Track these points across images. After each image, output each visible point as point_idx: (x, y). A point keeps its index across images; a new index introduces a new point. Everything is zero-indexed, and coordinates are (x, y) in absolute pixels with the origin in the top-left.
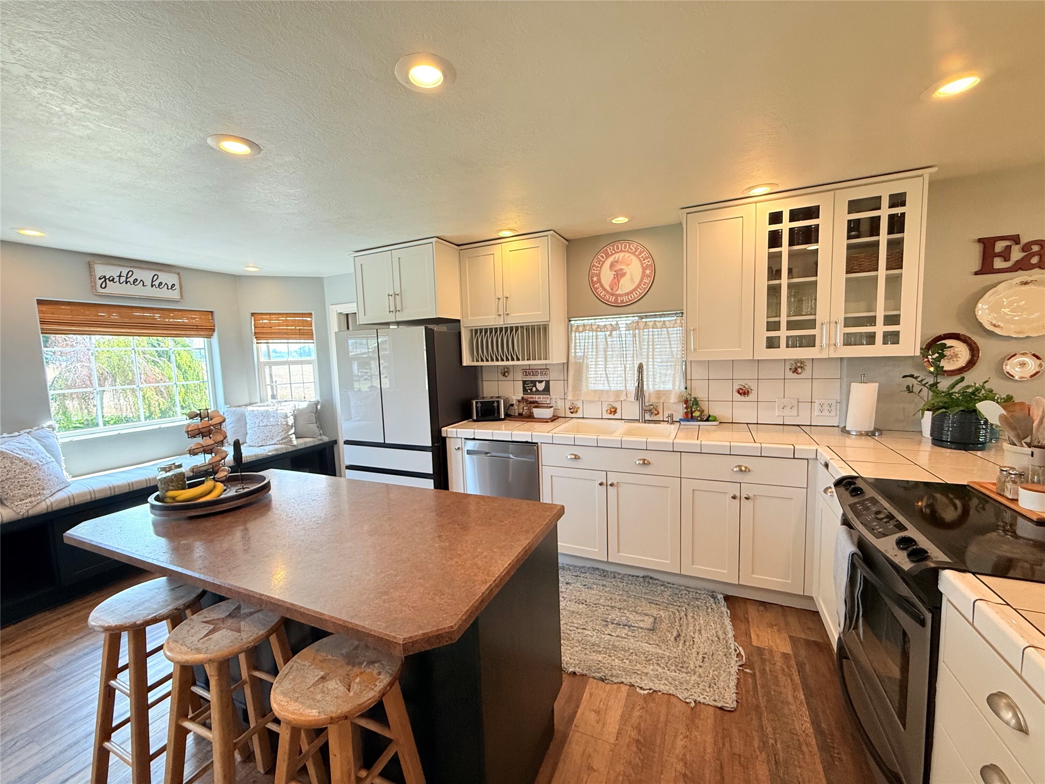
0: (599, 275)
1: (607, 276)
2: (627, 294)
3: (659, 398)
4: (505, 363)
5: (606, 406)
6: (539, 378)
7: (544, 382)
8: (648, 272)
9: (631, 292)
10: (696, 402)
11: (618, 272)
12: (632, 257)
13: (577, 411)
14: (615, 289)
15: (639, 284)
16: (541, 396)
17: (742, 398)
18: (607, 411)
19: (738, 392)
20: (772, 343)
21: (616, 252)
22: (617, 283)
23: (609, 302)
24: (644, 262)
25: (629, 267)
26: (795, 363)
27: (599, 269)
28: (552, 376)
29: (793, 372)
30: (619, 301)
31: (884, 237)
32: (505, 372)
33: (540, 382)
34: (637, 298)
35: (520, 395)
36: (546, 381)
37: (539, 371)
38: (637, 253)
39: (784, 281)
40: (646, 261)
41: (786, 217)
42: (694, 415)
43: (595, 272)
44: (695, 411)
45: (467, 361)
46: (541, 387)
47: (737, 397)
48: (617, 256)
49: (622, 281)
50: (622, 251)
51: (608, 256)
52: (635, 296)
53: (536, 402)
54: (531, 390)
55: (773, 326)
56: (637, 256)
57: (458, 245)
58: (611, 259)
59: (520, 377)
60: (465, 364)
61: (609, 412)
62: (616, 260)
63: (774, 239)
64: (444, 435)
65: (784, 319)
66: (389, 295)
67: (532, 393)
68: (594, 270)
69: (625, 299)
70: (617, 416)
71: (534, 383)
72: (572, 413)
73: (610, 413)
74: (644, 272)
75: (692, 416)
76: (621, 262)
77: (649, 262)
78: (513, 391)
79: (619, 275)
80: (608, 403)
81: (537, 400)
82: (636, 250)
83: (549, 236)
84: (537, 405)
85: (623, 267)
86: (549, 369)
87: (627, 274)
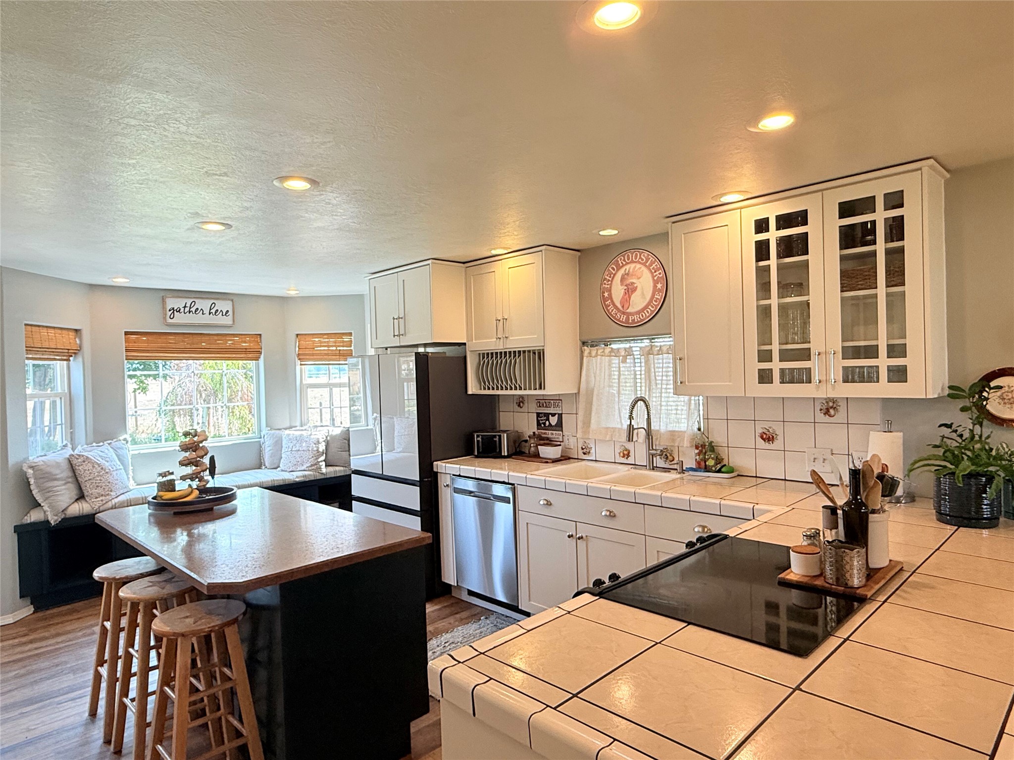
0: (610, 290)
1: (618, 291)
2: (638, 313)
3: (673, 440)
4: (518, 392)
5: (619, 447)
6: (551, 411)
7: (557, 415)
8: (659, 286)
9: (643, 310)
10: (712, 448)
11: (630, 287)
12: (643, 268)
13: (589, 452)
14: (626, 306)
15: (651, 300)
16: (554, 432)
17: (766, 445)
18: (620, 453)
19: (762, 437)
20: (765, 377)
21: (627, 263)
22: (628, 299)
23: (620, 321)
24: (655, 274)
25: (641, 280)
26: (827, 402)
27: (610, 282)
28: (565, 408)
29: (824, 414)
30: (630, 321)
31: (881, 247)
32: (521, 401)
33: (553, 415)
34: (649, 316)
35: (534, 428)
36: (558, 414)
37: (552, 401)
38: (647, 264)
39: (774, 301)
40: (657, 273)
41: (772, 224)
42: (707, 463)
43: (606, 286)
44: (708, 459)
45: (473, 388)
46: (554, 420)
47: (761, 443)
48: (627, 267)
49: (633, 297)
50: (632, 262)
51: (619, 268)
52: (647, 315)
53: (548, 439)
54: (544, 424)
55: (765, 356)
56: (648, 268)
57: (464, 263)
58: (622, 272)
59: (533, 408)
60: (470, 392)
61: (622, 455)
62: (627, 272)
63: (762, 250)
64: (435, 470)
65: (775, 348)
66: (394, 319)
67: (545, 428)
68: (605, 284)
69: (636, 318)
70: (631, 460)
71: (547, 415)
72: (584, 454)
73: (623, 457)
74: (655, 286)
75: (706, 465)
76: (632, 275)
77: (660, 274)
78: (527, 425)
79: (630, 290)
80: (621, 444)
81: (550, 436)
82: (647, 260)
83: (543, 252)
84: (549, 442)
85: (634, 281)
86: (561, 400)
87: (638, 289)
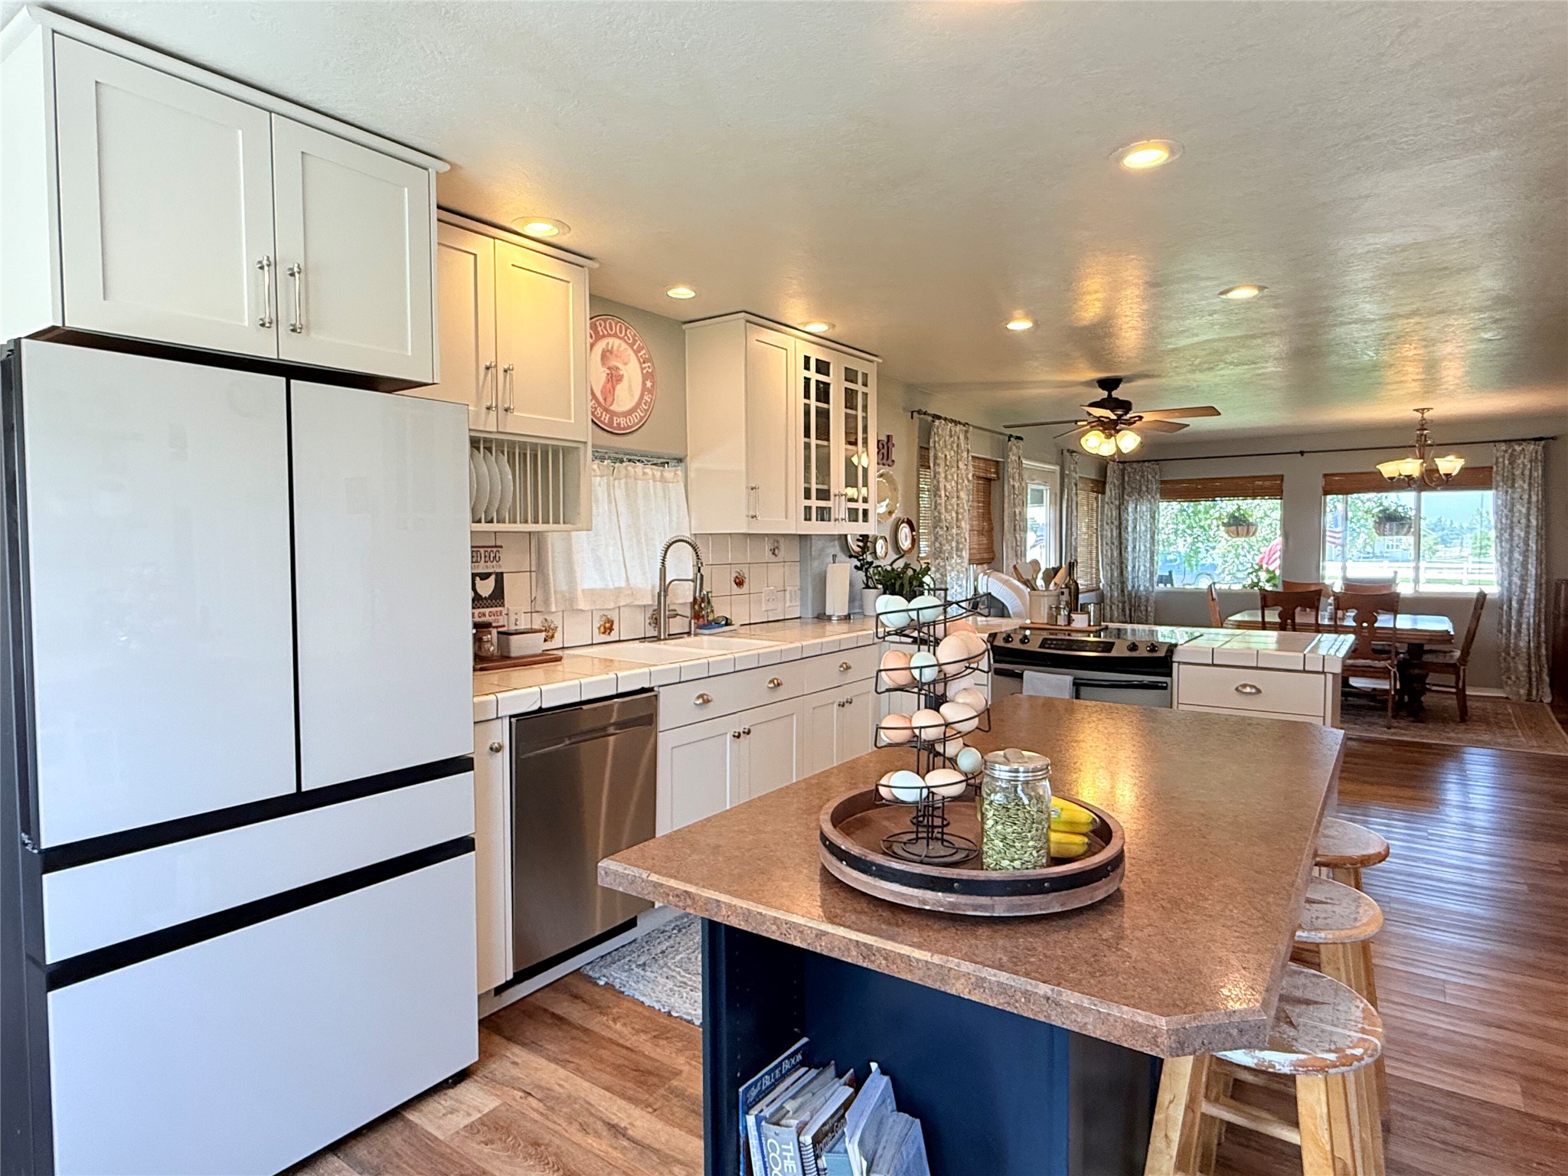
2: (625, 414)
5: (598, 618)
6: (481, 568)
7: (493, 577)
8: (648, 384)
9: (629, 413)
11: (613, 372)
12: (630, 351)
13: (553, 637)
14: (608, 403)
15: (639, 404)
16: (487, 611)
17: (738, 590)
18: (599, 628)
19: (735, 582)
20: (806, 515)
21: (609, 335)
22: (612, 391)
23: (601, 421)
24: (644, 365)
25: (627, 367)
26: (774, 542)
28: (507, 562)
29: (773, 554)
30: (615, 425)
31: (860, 413)
33: (485, 576)
34: (637, 424)
36: (497, 574)
37: (482, 550)
38: (635, 348)
39: (813, 441)
40: (646, 365)
41: (813, 365)
44: (709, 614)
46: (484, 588)
47: (735, 589)
48: (610, 341)
49: (618, 388)
50: (615, 336)
51: (598, 336)
52: (634, 419)
55: (808, 493)
56: (636, 352)
58: (602, 344)
61: (602, 630)
62: (610, 347)
63: (807, 388)
65: (814, 487)
69: (623, 422)
70: (614, 635)
73: (604, 632)
74: (644, 384)
76: (617, 356)
77: (649, 367)
80: (602, 613)
82: (634, 341)
83: (586, 270)
85: (619, 365)
86: (501, 547)
87: (625, 378)
